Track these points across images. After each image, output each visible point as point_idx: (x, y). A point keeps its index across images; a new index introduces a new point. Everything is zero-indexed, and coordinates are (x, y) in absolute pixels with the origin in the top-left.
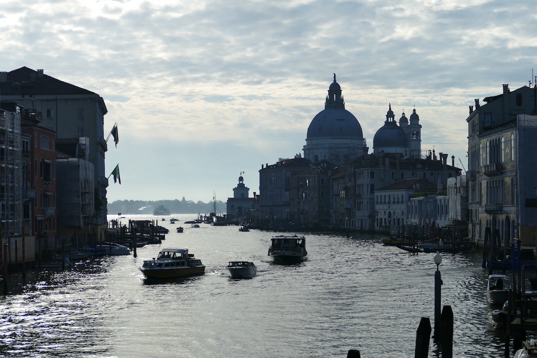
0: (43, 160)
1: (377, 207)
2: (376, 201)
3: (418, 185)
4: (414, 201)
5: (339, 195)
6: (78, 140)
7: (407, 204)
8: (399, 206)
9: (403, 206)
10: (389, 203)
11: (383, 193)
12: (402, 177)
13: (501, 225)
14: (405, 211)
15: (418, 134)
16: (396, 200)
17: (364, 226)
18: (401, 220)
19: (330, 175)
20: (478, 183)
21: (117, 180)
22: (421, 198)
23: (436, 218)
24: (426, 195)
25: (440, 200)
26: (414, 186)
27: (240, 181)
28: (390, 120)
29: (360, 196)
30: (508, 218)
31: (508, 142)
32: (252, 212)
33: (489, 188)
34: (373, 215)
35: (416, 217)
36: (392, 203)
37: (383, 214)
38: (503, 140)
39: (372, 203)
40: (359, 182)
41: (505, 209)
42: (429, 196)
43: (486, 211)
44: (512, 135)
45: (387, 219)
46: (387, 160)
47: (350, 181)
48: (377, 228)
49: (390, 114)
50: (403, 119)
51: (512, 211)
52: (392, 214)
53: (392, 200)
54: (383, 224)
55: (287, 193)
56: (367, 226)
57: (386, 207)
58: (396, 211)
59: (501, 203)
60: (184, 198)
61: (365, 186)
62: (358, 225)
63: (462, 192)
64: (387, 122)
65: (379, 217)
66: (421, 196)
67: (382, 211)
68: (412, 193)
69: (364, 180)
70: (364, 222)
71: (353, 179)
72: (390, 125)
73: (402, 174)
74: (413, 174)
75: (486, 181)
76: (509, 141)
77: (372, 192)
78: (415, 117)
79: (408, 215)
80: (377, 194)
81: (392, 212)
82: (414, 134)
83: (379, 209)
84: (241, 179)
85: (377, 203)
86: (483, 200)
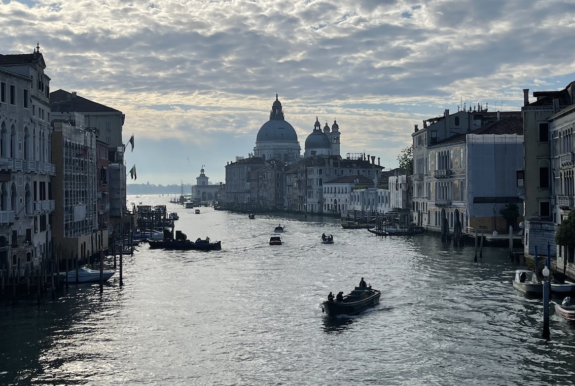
0: (102, 167)
1: (325, 196)
2: (324, 191)
3: (358, 180)
4: (357, 192)
5: (292, 186)
6: (116, 149)
7: (350, 194)
8: (343, 195)
9: (347, 196)
10: (335, 193)
11: (330, 186)
12: (342, 173)
13: (450, 216)
14: (348, 199)
15: (338, 138)
16: (341, 191)
17: (314, 209)
18: (345, 206)
19: (283, 171)
20: (426, 184)
21: (134, 177)
22: (363, 190)
23: (377, 206)
24: (366, 188)
25: (381, 192)
26: (355, 181)
27: (202, 172)
28: (317, 128)
29: (310, 187)
30: (457, 212)
31: (457, 154)
32: (219, 197)
33: (438, 188)
34: (321, 202)
35: (359, 204)
36: (337, 193)
37: (330, 201)
38: (452, 152)
39: (321, 192)
40: (310, 177)
41: (453, 204)
42: (369, 188)
43: (436, 205)
44: (462, 149)
45: (333, 204)
46: (331, 161)
47: (302, 176)
48: (325, 211)
49: (317, 124)
50: (327, 128)
51: (462, 206)
52: (337, 201)
53: (337, 191)
54: (330, 208)
55: (249, 183)
56: (316, 209)
57: (332, 196)
58: (340, 199)
59: (450, 199)
60: (148, 183)
61: (315, 180)
62: (309, 209)
63: (403, 188)
64: (315, 130)
65: (326, 203)
66: (363, 188)
67: (329, 199)
68: (353, 186)
69: (314, 176)
70: (314, 206)
71: (304, 175)
72: (317, 132)
73: (342, 171)
74: (350, 171)
75: (435, 182)
76: (459, 154)
77: (321, 184)
78: (335, 126)
79: (351, 202)
80: (324, 186)
81: (337, 199)
82: (335, 139)
83: (327, 197)
84: (202, 170)
85: (325, 192)
86: (432, 196)
